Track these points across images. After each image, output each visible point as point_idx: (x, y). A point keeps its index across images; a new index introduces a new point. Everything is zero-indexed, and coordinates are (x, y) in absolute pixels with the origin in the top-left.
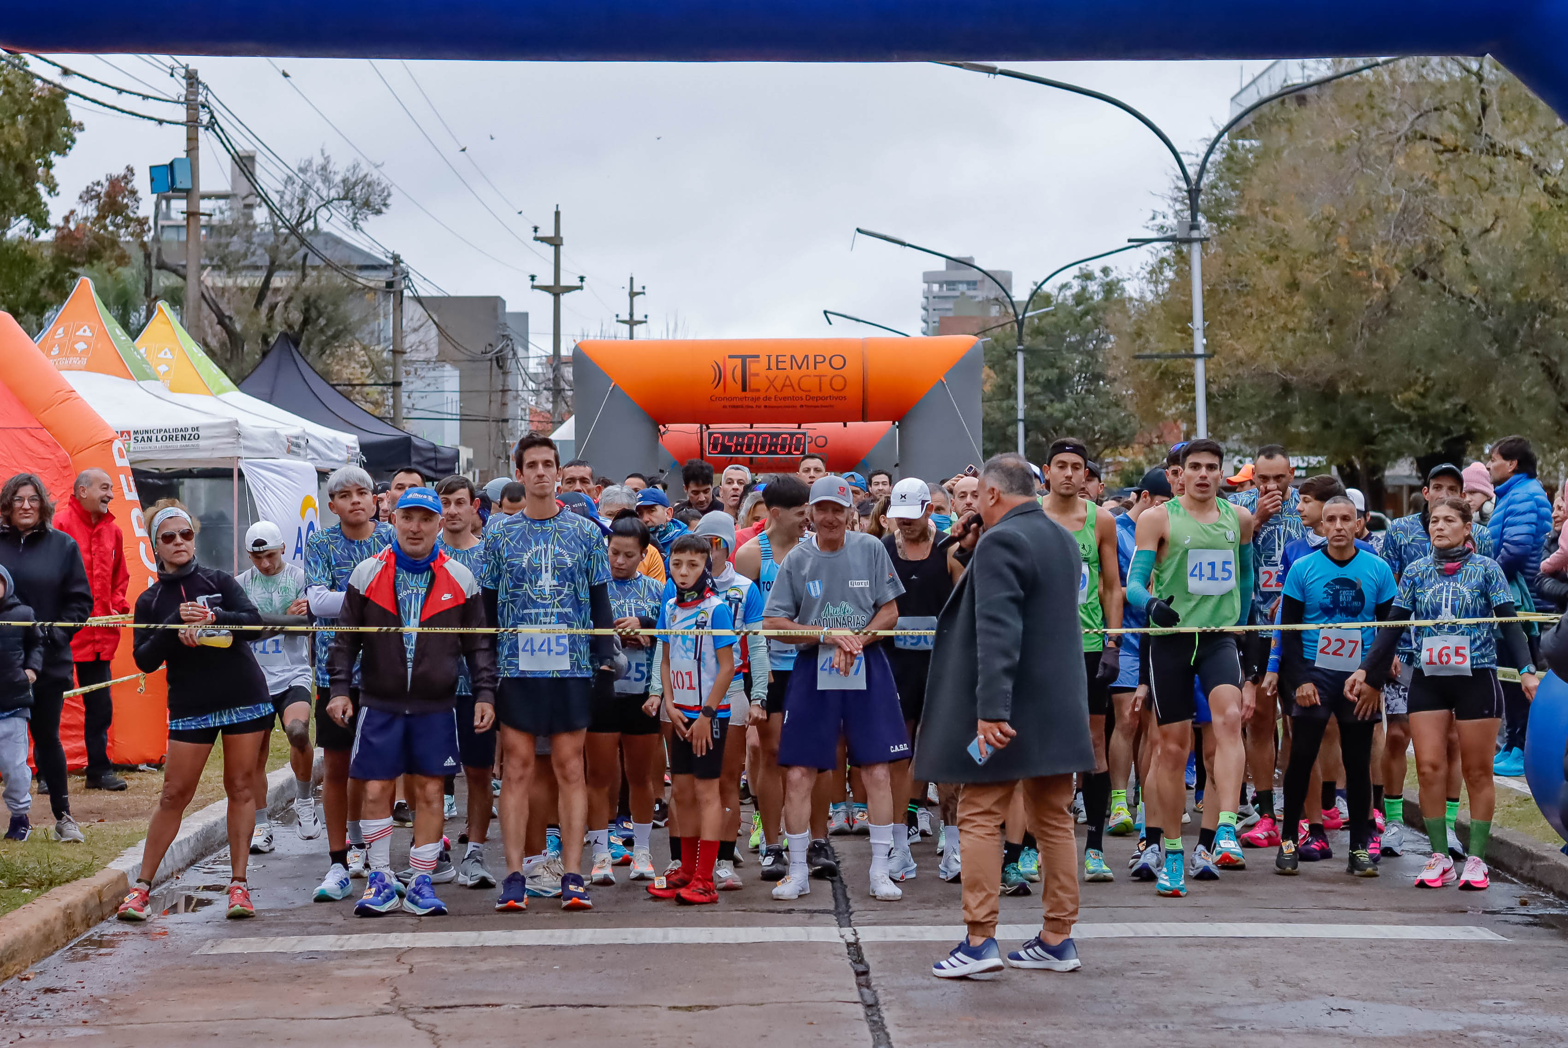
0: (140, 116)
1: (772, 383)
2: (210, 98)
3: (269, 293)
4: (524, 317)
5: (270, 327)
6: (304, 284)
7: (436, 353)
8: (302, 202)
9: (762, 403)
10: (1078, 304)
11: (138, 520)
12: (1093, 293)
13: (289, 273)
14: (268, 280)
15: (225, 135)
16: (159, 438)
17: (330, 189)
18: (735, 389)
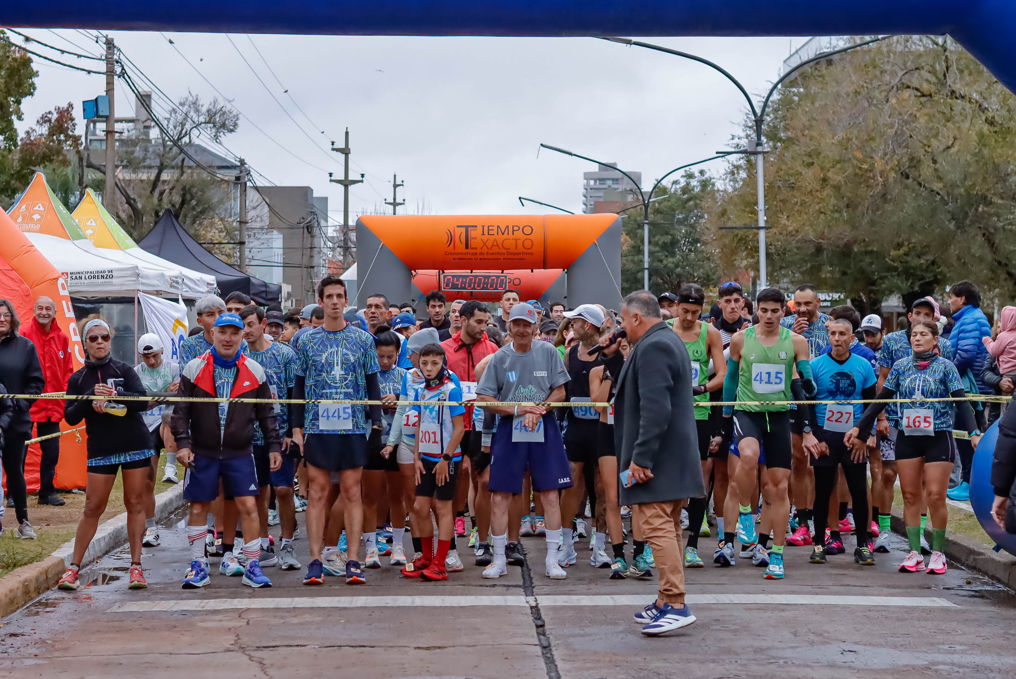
0: (76, 68)
1: (485, 244)
2: (122, 57)
3: (160, 184)
4: (326, 199)
5: (160, 205)
6: (182, 178)
7: (268, 223)
8: (181, 125)
9: (479, 257)
10: (684, 193)
11: (74, 329)
12: (694, 186)
13: (173, 171)
14: (159, 175)
15: (131, 81)
16: (87, 277)
17: (199, 116)
18: (461, 247)
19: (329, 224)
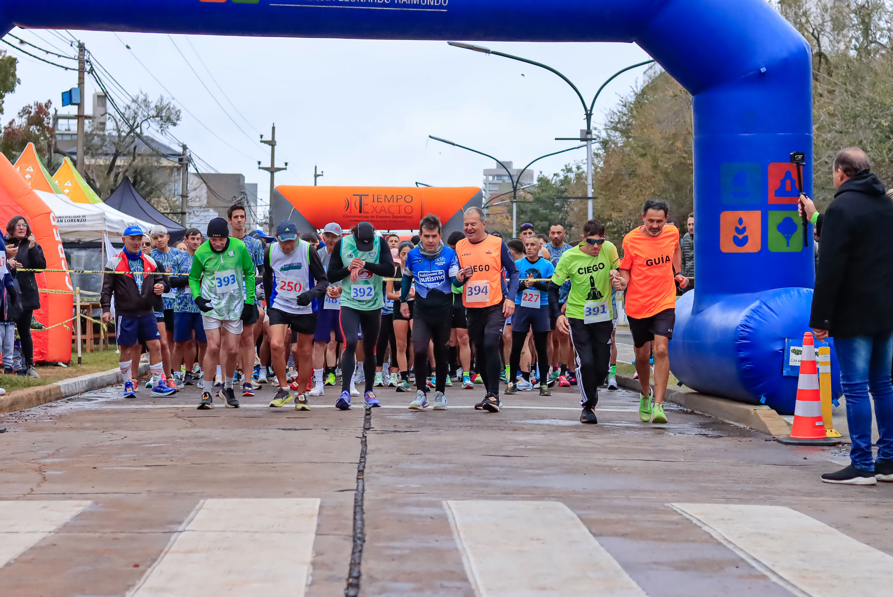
0: (57, 65)
1: (375, 209)
2: (91, 57)
3: (115, 168)
4: (256, 185)
5: (115, 185)
6: (134, 163)
7: (205, 203)
8: (135, 118)
10: (562, 185)
11: (61, 249)
12: (571, 179)
13: (125, 158)
14: (114, 161)
15: (98, 76)
16: (66, 221)
17: (149, 111)
18: (356, 212)
19: (258, 204)
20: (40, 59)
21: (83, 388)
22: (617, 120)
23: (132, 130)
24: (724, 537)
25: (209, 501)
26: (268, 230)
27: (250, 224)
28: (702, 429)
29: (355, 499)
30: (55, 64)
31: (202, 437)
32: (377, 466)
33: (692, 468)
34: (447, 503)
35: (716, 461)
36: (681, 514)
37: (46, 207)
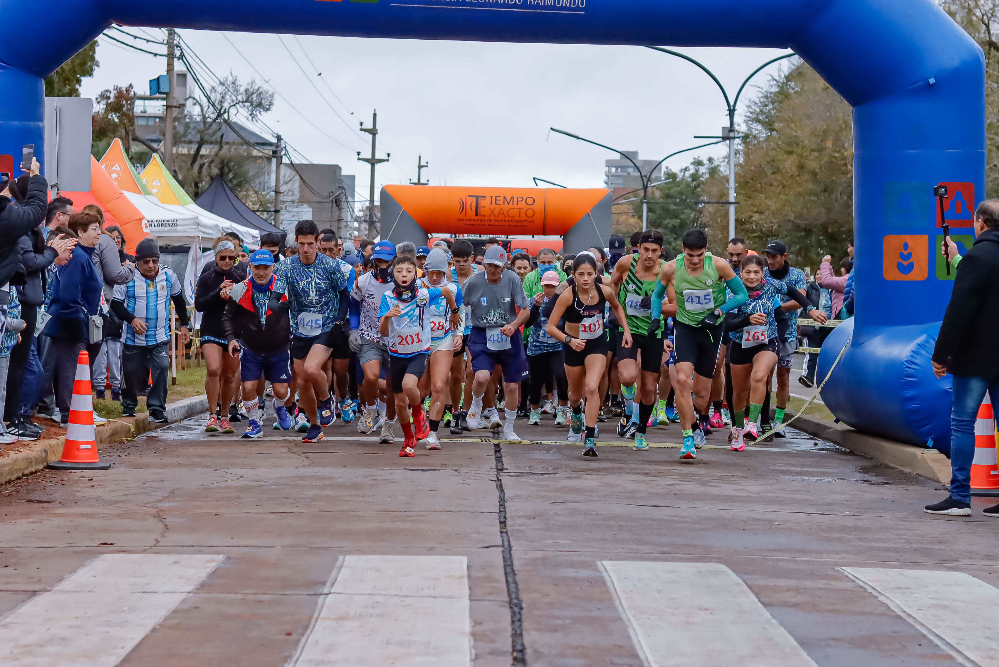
0: (145, 51)
1: (492, 212)
2: (181, 42)
3: (199, 159)
4: (353, 178)
5: (199, 177)
6: (221, 152)
7: (298, 198)
8: (221, 102)
9: (487, 223)
10: (693, 180)
12: (703, 173)
13: (211, 146)
14: (198, 150)
15: (188, 63)
16: (156, 225)
17: (237, 96)
18: (471, 214)
19: (356, 199)
20: (127, 45)
21: (182, 415)
22: (758, 110)
23: (219, 115)
24: (902, 609)
25: (348, 558)
26: (367, 227)
27: (347, 222)
28: (864, 474)
29: (504, 557)
30: (143, 51)
31: (323, 478)
32: (519, 517)
33: (859, 524)
34: (603, 564)
35: (884, 515)
36: (854, 581)
37: (138, 212)
